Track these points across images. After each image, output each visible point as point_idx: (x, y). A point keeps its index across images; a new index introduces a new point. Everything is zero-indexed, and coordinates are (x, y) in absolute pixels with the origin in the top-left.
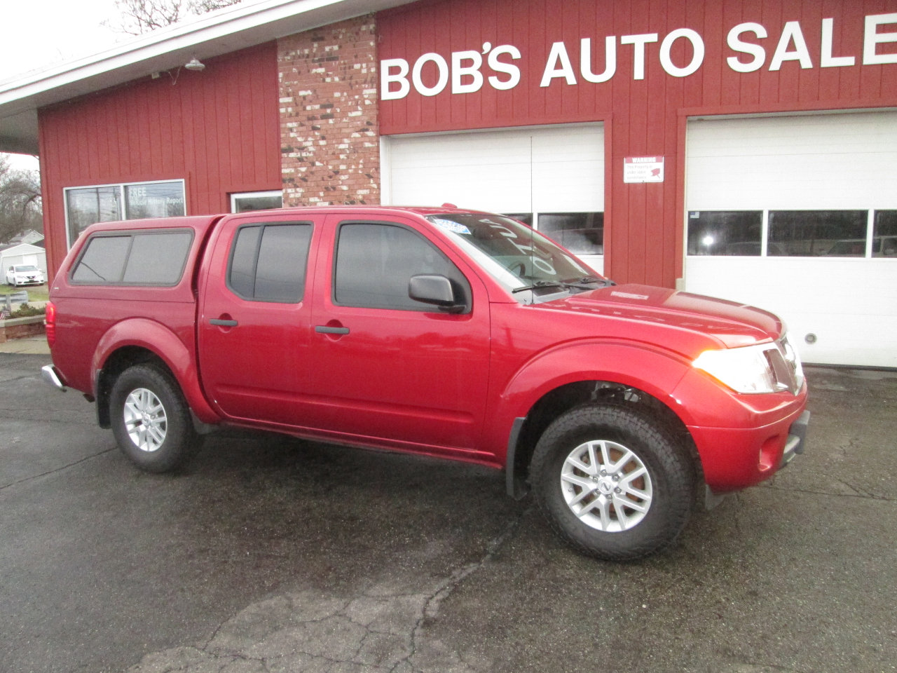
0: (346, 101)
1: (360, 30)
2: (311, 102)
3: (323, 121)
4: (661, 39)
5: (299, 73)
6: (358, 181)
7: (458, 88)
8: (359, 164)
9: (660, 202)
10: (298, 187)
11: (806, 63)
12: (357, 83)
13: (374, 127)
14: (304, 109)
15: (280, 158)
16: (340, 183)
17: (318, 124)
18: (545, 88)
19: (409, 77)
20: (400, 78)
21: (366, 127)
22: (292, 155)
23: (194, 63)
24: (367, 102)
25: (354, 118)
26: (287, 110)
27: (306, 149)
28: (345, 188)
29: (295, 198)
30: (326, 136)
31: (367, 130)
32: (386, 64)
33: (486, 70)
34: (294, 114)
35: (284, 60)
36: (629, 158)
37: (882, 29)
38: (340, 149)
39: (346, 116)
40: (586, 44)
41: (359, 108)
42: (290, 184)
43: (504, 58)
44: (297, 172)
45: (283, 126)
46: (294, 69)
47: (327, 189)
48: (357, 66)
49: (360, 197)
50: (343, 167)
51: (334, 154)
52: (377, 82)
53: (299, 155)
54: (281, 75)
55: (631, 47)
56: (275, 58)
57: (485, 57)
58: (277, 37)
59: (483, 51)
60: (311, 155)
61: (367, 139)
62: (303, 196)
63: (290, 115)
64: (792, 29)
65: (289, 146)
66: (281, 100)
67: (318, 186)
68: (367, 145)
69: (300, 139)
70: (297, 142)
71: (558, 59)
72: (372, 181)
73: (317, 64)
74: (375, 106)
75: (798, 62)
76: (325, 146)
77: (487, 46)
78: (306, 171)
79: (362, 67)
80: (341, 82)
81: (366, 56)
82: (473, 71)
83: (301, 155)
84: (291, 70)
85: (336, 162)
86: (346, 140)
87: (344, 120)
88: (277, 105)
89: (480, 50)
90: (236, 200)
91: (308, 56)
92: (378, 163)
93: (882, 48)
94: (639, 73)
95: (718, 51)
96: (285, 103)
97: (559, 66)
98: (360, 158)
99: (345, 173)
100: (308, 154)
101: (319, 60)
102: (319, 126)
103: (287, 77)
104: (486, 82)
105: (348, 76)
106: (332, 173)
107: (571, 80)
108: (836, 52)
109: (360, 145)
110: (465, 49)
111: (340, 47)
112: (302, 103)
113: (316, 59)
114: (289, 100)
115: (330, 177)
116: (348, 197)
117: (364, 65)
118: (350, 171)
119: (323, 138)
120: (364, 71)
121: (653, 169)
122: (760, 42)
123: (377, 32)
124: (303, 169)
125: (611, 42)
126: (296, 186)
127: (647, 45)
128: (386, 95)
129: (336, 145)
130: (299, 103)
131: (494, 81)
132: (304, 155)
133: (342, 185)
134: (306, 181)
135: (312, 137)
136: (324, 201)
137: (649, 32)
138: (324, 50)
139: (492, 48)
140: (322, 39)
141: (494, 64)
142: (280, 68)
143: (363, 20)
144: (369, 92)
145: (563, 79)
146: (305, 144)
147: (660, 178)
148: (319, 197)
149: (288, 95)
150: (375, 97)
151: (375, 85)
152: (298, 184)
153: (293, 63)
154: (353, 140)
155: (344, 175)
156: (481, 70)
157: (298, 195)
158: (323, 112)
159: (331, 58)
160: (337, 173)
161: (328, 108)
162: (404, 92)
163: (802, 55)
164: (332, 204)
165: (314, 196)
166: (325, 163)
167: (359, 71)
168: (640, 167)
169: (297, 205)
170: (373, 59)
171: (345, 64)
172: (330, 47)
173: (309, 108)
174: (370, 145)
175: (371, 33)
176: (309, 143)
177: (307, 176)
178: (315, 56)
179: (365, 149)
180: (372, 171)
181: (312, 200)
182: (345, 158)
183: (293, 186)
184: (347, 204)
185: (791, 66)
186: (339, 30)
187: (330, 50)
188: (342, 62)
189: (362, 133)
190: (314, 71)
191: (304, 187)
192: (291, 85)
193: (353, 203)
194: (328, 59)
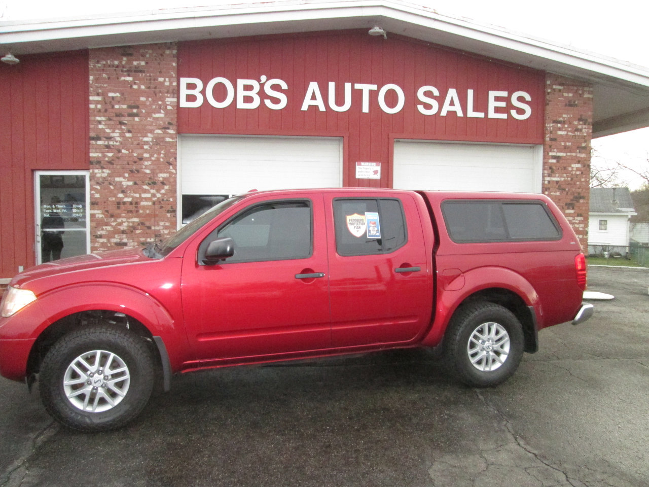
0: (151, 105)
1: (164, 53)
2: (119, 102)
3: (130, 118)
4: (379, 88)
5: (109, 78)
6: (159, 166)
7: (241, 105)
8: (160, 153)
10: (104, 168)
11: (460, 114)
12: (160, 92)
13: (175, 127)
14: (113, 107)
15: (89, 144)
16: (144, 167)
17: (126, 120)
18: (304, 111)
19: (203, 92)
20: (196, 92)
21: (167, 126)
22: (99, 143)
23: (9, 58)
24: (169, 108)
25: (157, 119)
26: (96, 106)
27: (112, 139)
28: (148, 171)
29: (101, 177)
30: (132, 130)
31: (168, 129)
32: (184, 81)
33: (262, 94)
34: (103, 110)
35: (94, 66)
36: (359, 163)
37: (497, 99)
38: (145, 142)
39: (151, 117)
40: (332, 86)
41: (162, 111)
42: (97, 166)
43: (276, 88)
44: (105, 156)
45: (92, 118)
46: (104, 75)
47: (132, 171)
48: (161, 79)
49: (161, 179)
50: (146, 155)
51: (138, 144)
52: (177, 92)
53: (106, 143)
54: (91, 78)
55: (361, 91)
56: (88, 64)
57: (262, 86)
58: (90, 47)
59: (261, 81)
60: (118, 144)
61: (168, 135)
62: (109, 175)
63: (100, 111)
64: (452, 93)
65: (97, 135)
66: (91, 98)
67: (123, 168)
68: (168, 139)
69: (108, 131)
70: (105, 132)
71: (314, 92)
72: (171, 167)
73: (125, 73)
74: (176, 111)
75: (455, 112)
76: (130, 138)
77: (263, 78)
78: (113, 156)
79: (165, 80)
80: (147, 90)
81: (169, 73)
82: (253, 94)
83: (108, 143)
84: (101, 75)
85: (140, 151)
86: (149, 135)
87: (149, 119)
88: (87, 102)
89: (259, 80)
90: (41, 177)
91: (117, 67)
92: (176, 154)
93: (497, 110)
94: (366, 109)
95: (412, 101)
96: (95, 101)
97: (314, 97)
98: (162, 150)
99: (148, 159)
100: (115, 143)
101: (128, 71)
102: (126, 122)
103: (97, 80)
104: (262, 103)
105: (152, 86)
106: (137, 159)
107: (322, 108)
108: (476, 109)
109: (161, 140)
110: (247, 78)
111: (147, 63)
112: (111, 102)
113: (124, 69)
114: (99, 98)
115: (135, 162)
116: (150, 178)
117: (167, 79)
118: (153, 158)
119: (129, 131)
120: (167, 84)
121: (374, 170)
122: (435, 98)
123: (178, 56)
124: (110, 155)
125: (348, 86)
126: (102, 168)
127: (371, 92)
128: (184, 104)
129: (140, 138)
130: (108, 103)
131: (268, 103)
132: (111, 143)
133: (145, 169)
134: (112, 164)
135: (119, 130)
136: (128, 181)
137: (371, 83)
138: (132, 63)
139: (267, 80)
140: (131, 55)
141: (268, 91)
142: (91, 72)
143: (168, 46)
144: (170, 100)
145: (316, 107)
146: (112, 135)
147: (378, 176)
148: (125, 178)
149: (98, 95)
150: (176, 104)
151: (176, 95)
152: (105, 166)
153: (103, 70)
154: (156, 135)
155: (147, 161)
156: (258, 93)
157: (105, 175)
158: (129, 111)
159: (138, 70)
160: (141, 159)
161: (135, 108)
162: (199, 103)
163: (457, 108)
164: (135, 184)
165: (120, 176)
166: (130, 151)
167: (162, 83)
168: (366, 169)
169: (103, 183)
170: (174, 75)
171: (150, 76)
172: (138, 62)
173: (117, 107)
174: (171, 140)
175: (174, 56)
176: (116, 134)
177: (113, 160)
178: (124, 67)
179: (166, 142)
180: (171, 160)
181: (117, 179)
182: (148, 148)
183: (100, 167)
184: (149, 184)
185: (452, 114)
186: (146, 50)
187: (138, 64)
188: (148, 75)
189: (164, 130)
190: (123, 78)
191: (109, 169)
192: (101, 87)
193: (154, 183)
194: (135, 71)
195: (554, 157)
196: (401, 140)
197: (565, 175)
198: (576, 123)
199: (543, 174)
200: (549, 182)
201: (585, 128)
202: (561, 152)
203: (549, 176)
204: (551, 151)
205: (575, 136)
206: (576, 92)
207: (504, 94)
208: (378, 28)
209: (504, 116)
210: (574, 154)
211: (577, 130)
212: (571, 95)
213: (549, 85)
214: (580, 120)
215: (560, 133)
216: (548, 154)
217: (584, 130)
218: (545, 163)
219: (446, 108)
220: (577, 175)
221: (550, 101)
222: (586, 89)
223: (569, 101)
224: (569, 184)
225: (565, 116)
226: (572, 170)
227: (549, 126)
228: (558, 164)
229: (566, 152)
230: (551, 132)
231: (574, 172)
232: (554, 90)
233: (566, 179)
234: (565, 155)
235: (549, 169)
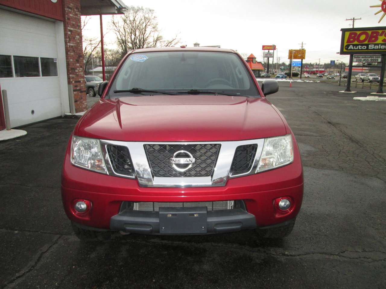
195: (70, 31)
197: (74, 42)
198: (75, 10)
199: (65, 41)
200: (69, 46)
202: (72, 28)
203: (69, 42)
204: (68, 26)
205: (76, 18)
210: (76, 30)
211: (76, 15)
214: (76, 8)
215: (71, 15)
216: (67, 28)
217: (79, 15)
218: (66, 35)
220: (78, 43)
224: (76, 48)
225: (71, 4)
226: (77, 40)
227: (66, 9)
228: (71, 35)
229: (74, 28)
230: (67, 14)
233: (75, 45)
234: (73, 30)
235: (69, 38)
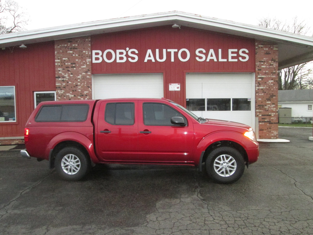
0: (80, 63)
1: (85, 40)
2: (67, 62)
3: (72, 68)
4: (178, 51)
5: (63, 52)
6: (84, 89)
7: (118, 61)
8: (85, 83)
9: (179, 96)
11: (215, 60)
12: (84, 57)
13: (90, 71)
14: (65, 64)
15: (56, 80)
18: (146, 62)
19: (102, 56)
20: (99, 56)
21: (87, 71)
22: (60, 79)
23: (23, 46)
24: (88, 63)
25: (83, 68)
26: (58, 64)
27: (65, 77)
28: (80, 91)
29: (61, 93)
30: (73, 73)
31: (88, 72)
32: (94, 52)
34: (61, 65)
35: (57, 47)
36: (170, 84)
37: (233, 53)
38: (78, 78)
39: (80, 67)
40: (157, 51)
42: (59, 89)
43: (133, 53)
44: (62, 85)
45: (56, 69)
47: (73, 91)
48: (84, 52)
49: (85, 94)
50: (79, 84)
51: (75, 79)
52: (91, 57)
53: (62, 79)
54: (56, 52)
55: (170, 52)
56: (54, 47)
57: (127, 52)
58: (55, 40)
60: (67, 79)
61: (88, 75)
62: (64, 93)
63: (59, 66)
64: (212, 51)
65: (59, 76)
66: (56, 61)
67: (69, 90)
68: (88, 77)
69: (63, 74)
70: (62, 75)
71: (149, 54)
72: (89, 89)
73: (69, 50)
74: (91, 65)
76: (72, 77)
77: (128, 49)
78: (65, 85)
79: (86, 52)
80: (78, 56)
81: (87, 49)
82: (123, 56)
83: (63, 79)
84: (60, 51)
85: (76, 82)
86: (80, 75)
87: (80, 69)
88: (54, 62)
89: (126, 50)
90: (37, 94)
91: (66, 47)
92: (91, 83)
93: (233, 58)
94: (173, 60)
95: (193, 55)
96: (57, 62)
97: (149, 56)
98: (85, 81)
99: (80, 85)
101: (71, 49)
102: (70, 70)
103: (58, 53)
104: (127, 60)
105: (81, 54)
106: (75, 86)
107: (153, 61)
108: (223, 58)
109: (85, 77)
110: (121, 49)
111: (78, 45)
112: (64, 62)
113: (69, 48)
114: (59, 61)
115: (74, 87)
116: (81, 93)
117: (87, 51)
118: (82, 85)
119: (72, 74)
120: (87, 53)
121: (177, 87)
122: (204, 54)
123: (91, 42)
125: (164, 51)
126: (61, 90)
127: (175, 52)
128: (94, 61)
129: (76, 77)
130: (63, 62)
131: (130, 59)
132: (64, 79)
133: (79, 89)
134: (65, 88)
135: (68, 74)
136: (72, 95)
137: (175, 49)
138: (72, 45)
139: (129, 49)
140: (72, 42)
141: (130, 54)
142: (55, 50)
143: (87, 37)
144: (88, 60)
145: (151, 60)
147: (179, 90)
148: (70, 93)
149: (59, 59)
150: (91, 62)
151: (91, 58)
152: (62, 89)
153: (60, 49)
154: (83, 75)
155: (79, 86)
156: (126, 56)
157: (62, 93)
158: (71, 65)
159: (75, 48)
160: (77, 85)
161: (74, 64)
162: (100, 61)
163: (214, 58)
164: (75, 96)
165: (68, 93)
166: (72, 82)
167: (85, 53)
168: (174, 86)
169: (62, 96)
170: (90, 50)
171: (80, 50)
172: (75, 45)
173: (66, 64)
174: (89, 77)
175: (89, 41)
176: (66, 75)
177: (65, 86)
178: (69, 47)
179: (87, 78)
180: (89, 85)
181: (67, 94)
182: (80, 81)
183: (60, 89)
184: (80, 96)
185: (212, 60)
186: (78, 39)
187: (75, 46)
188: (79, 50)
189: (86, 73)
190: (68, 52)
191: (64, 90)
192: (60, 56)
193: (83, 95)
194: (74, 49)
195: (260, 78)
196: (189, 73)
197: (266, 86)
198: (270, 62)
199: (255, 85)
200: (258, 89)
201: (275, 64)
202: (263, 75)
203: (258, 86)
204: (259, 75)
205: (270, 68)
206: (270, 47)
207: (236, 50)
208: (176, 25)
209: (236, 60)
210: (270, 76)
211: (271, 65)
212: (267, 49)
213: (257, 45)
214: (272, 60)
215: (263, 66)
216: (257, 76)
217: (274, 65)
218: (256, 81)
219: (209, 58)
220: (272, 86)
221: (258, 52)
222: (274, 46)
223: (266, 52)
224: (268, 90)
225: (265, 59)
226: (269, 84)
227: (257, 63)
228: (262, 81)
229: (266, 75)
230: (258, 67)
231: (270, 84)
232: (259, 47)
233: (266, 87)
234: (265, 77)
235: (258, 84)
